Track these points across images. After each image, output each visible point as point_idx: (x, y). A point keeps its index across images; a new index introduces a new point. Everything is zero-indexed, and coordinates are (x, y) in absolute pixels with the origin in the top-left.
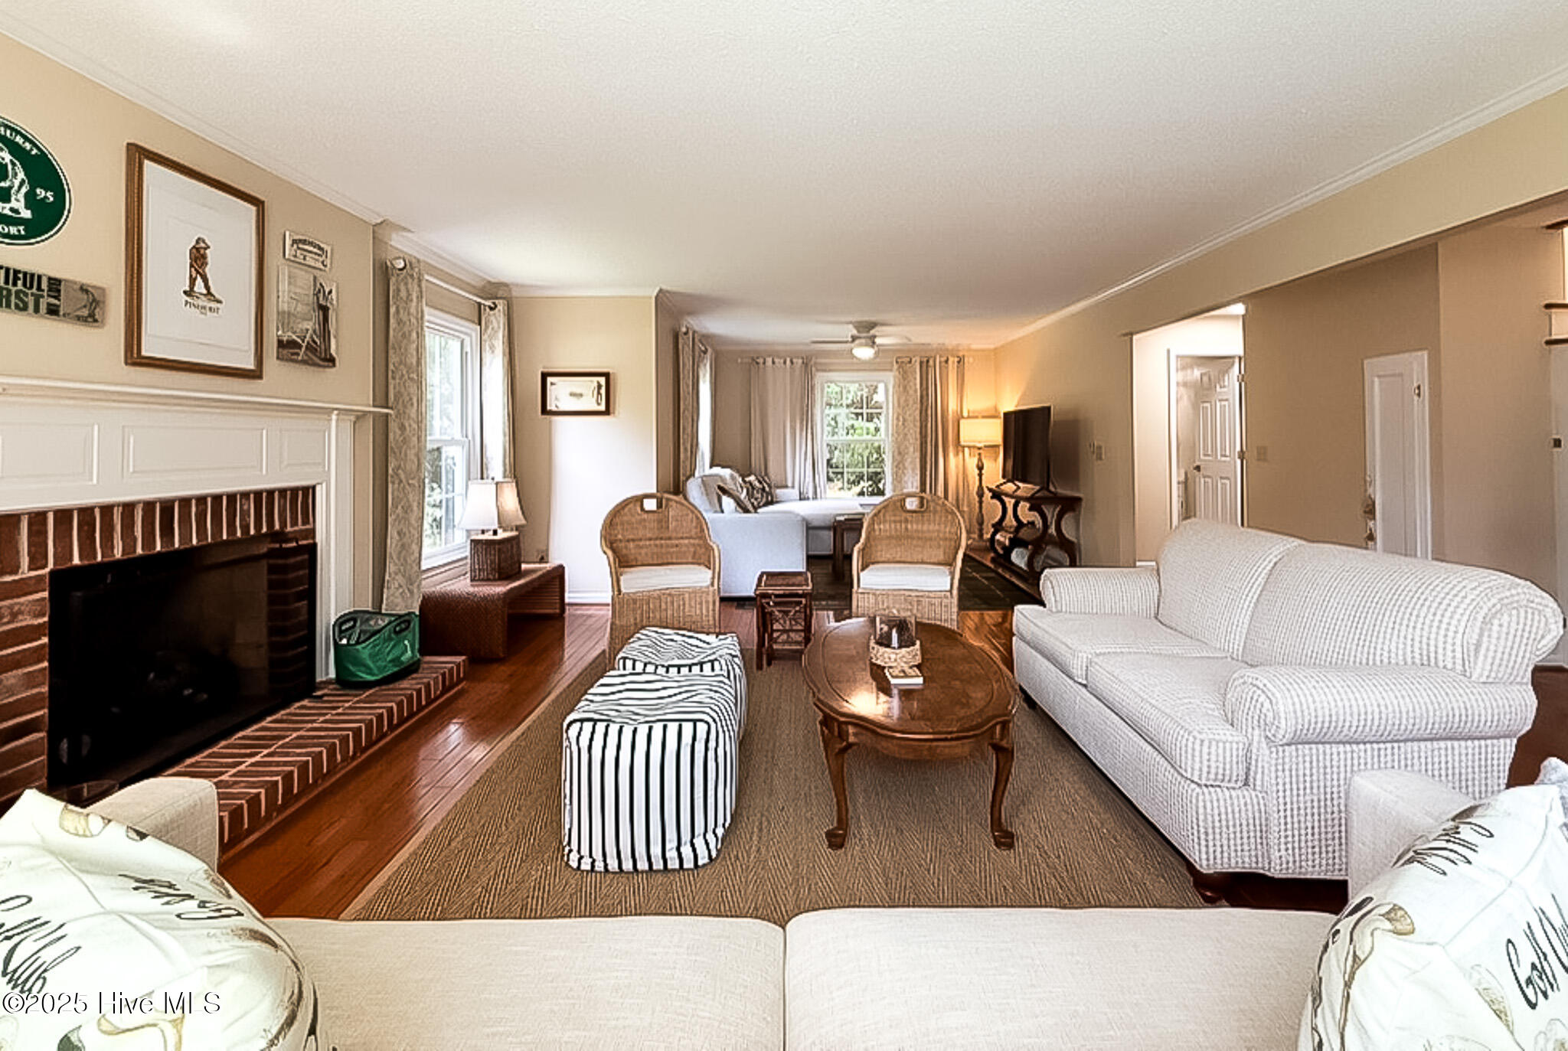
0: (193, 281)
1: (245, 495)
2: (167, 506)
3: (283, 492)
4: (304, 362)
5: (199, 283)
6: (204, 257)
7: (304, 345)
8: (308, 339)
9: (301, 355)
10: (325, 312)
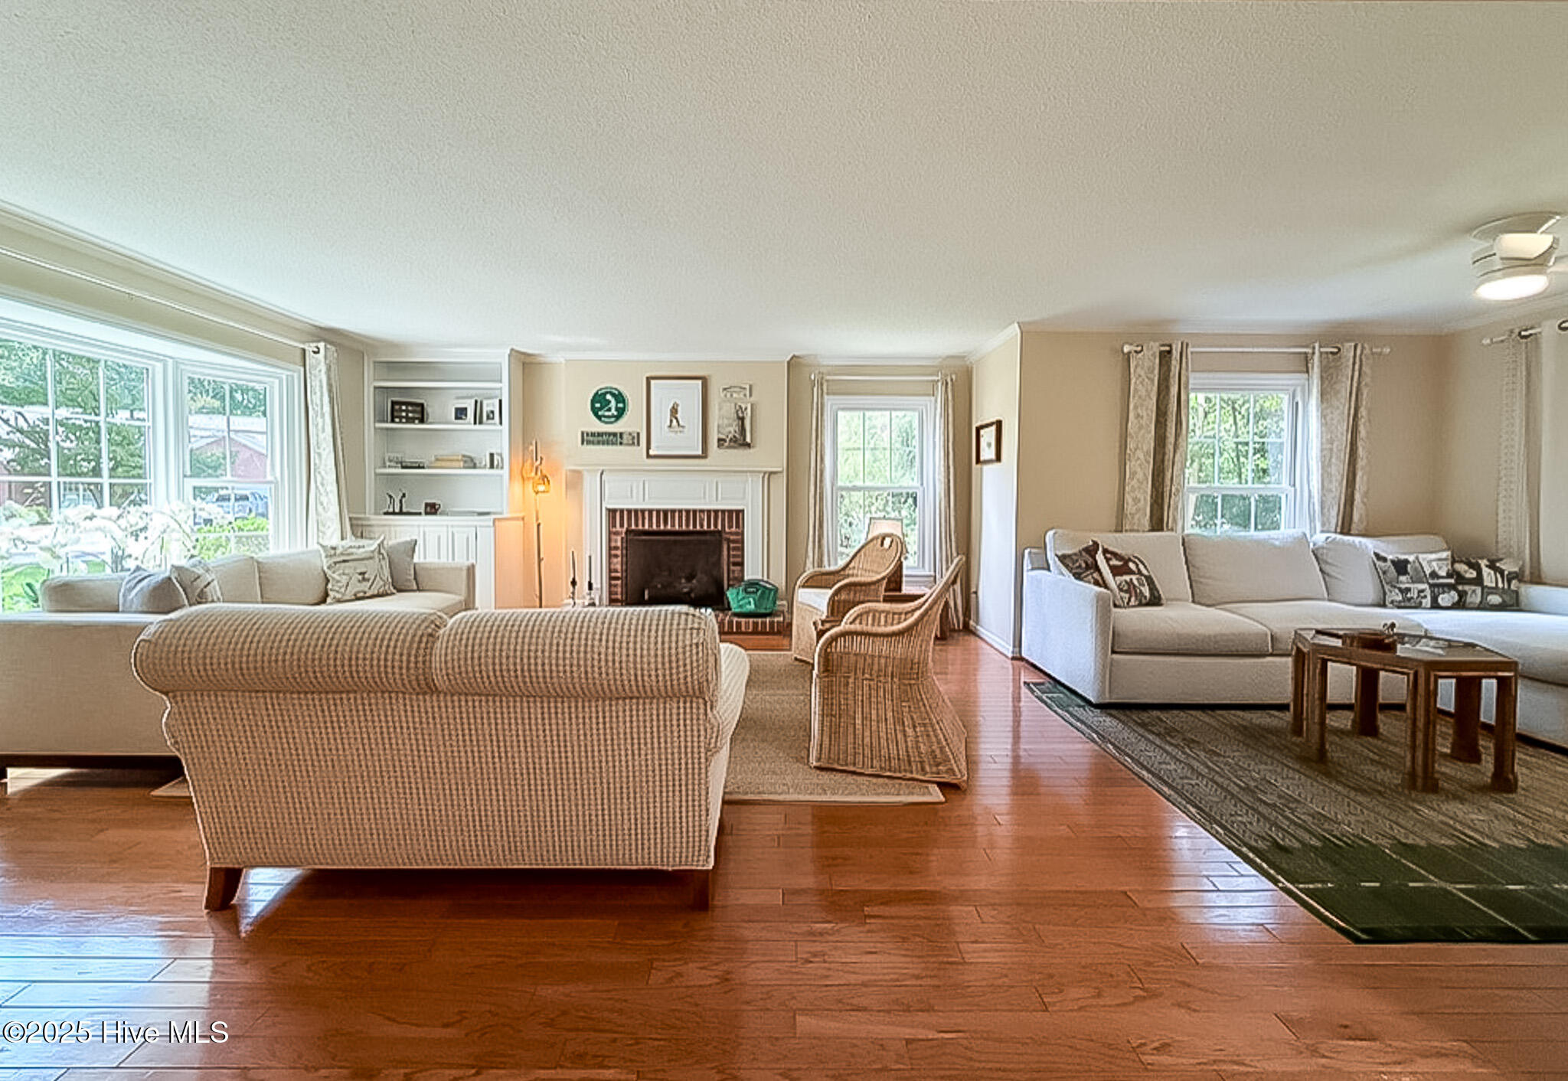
0: (671, 421)
1: (702, 511)
2: (666, 512)
3: (723, 511)
5: (675, 423)
6: (676, 411)
8: (730, 436)
9: (726, 444)
10: (742, 419)
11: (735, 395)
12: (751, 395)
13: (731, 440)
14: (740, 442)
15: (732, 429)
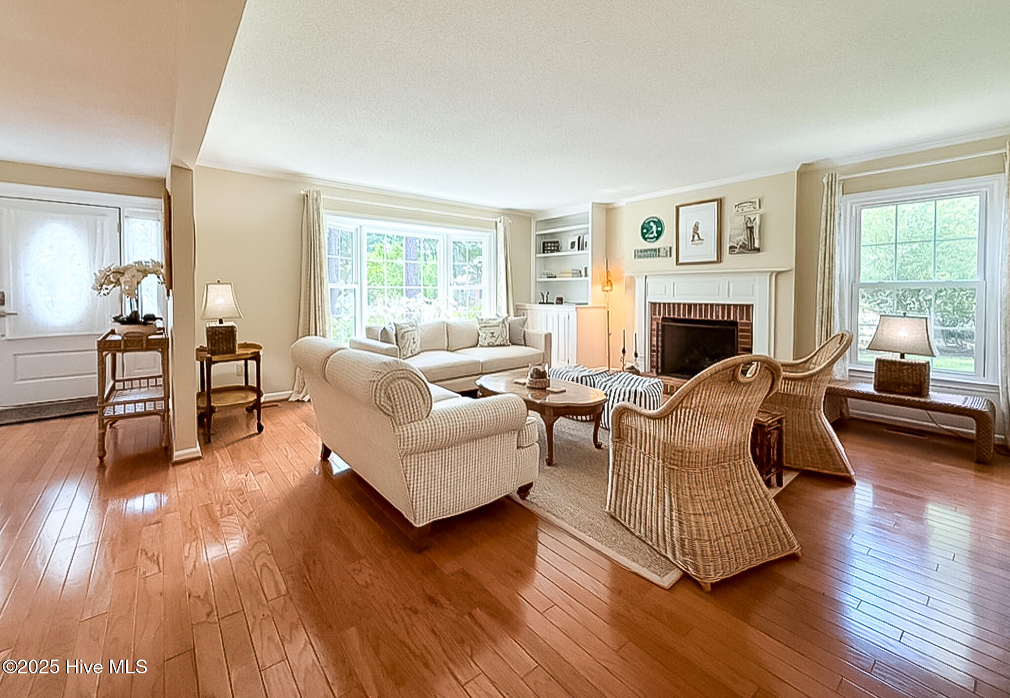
0: (694, 236)
1: (718, 305)
2: (690, 305)
3: (735, 306)
4: (738, 253)
5: (696, 237)
6: (698, 228)
7: (738, 247)
8: (741, 243)
9: (737, 251)
10: (751, 229)
11: (745, 209)
12: (760, 207)
13: (741, 247)
14: (749, 248)
15: (742, 238)
